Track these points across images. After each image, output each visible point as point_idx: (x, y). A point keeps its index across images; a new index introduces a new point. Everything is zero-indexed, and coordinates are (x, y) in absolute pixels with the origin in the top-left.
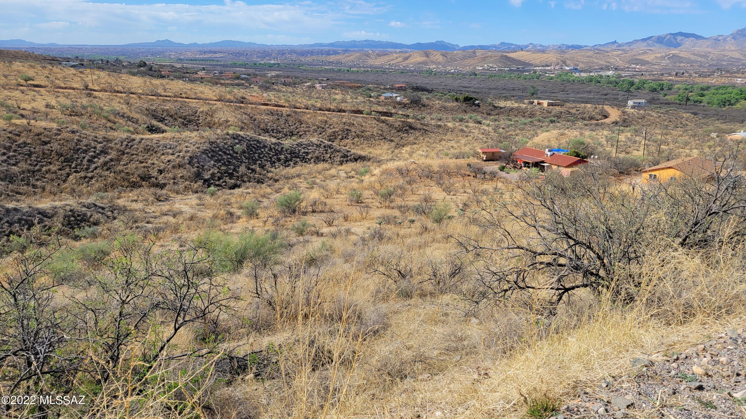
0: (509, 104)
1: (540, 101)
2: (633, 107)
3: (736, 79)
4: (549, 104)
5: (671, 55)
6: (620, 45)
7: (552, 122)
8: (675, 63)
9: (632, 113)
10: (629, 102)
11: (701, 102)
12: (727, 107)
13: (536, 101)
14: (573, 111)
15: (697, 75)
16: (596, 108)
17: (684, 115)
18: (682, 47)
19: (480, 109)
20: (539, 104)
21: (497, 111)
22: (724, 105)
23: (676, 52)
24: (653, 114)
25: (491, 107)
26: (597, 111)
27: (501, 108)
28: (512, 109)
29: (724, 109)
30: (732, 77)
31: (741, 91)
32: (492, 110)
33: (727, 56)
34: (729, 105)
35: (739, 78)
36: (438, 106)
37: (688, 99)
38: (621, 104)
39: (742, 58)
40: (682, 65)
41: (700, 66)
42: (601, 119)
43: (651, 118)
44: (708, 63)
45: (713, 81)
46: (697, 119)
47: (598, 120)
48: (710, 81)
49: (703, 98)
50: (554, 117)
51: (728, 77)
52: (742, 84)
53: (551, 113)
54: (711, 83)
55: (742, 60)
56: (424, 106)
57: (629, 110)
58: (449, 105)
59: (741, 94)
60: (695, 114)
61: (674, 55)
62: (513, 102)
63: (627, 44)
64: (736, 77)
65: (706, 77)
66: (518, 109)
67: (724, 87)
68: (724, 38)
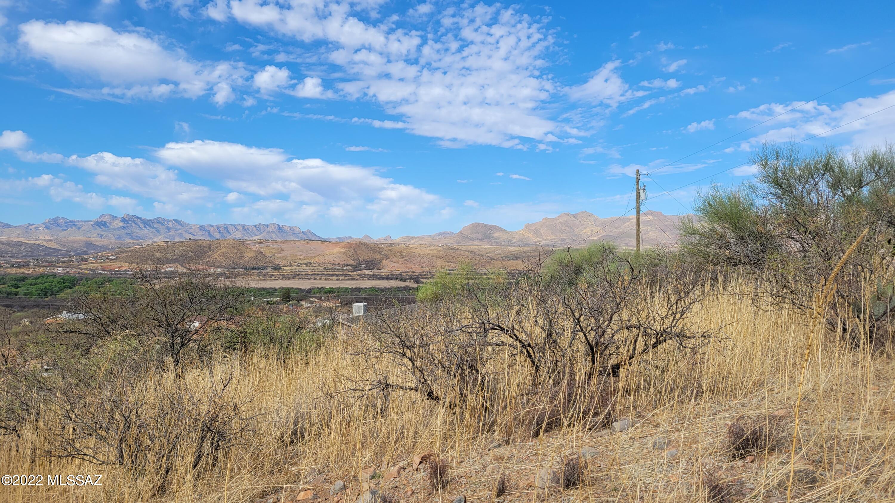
3: (56, 269)
11: (16, 295)
12: (50, 297)
15: (9, 266)
22: (45, 295)
29: (46, 299)
30: (50, 266)
31: (63, 279)
33: (43, 246)
34: (51, 295)
35: (60, 267)
39: (59, 248)
41: (12, 257)
44: (21, 253)
45: (30, 272)
46: (10, 312)
48: (26, 272)
49: (18, 290)
51: (47, 267)
52: (64, 273)
54: (28, 274)
55: (60, 250)
59: (64, 283)
60: (7, 306)
64: (56, 267)
65: (20, 268)
67: (43, 276)
68: (35, 228)
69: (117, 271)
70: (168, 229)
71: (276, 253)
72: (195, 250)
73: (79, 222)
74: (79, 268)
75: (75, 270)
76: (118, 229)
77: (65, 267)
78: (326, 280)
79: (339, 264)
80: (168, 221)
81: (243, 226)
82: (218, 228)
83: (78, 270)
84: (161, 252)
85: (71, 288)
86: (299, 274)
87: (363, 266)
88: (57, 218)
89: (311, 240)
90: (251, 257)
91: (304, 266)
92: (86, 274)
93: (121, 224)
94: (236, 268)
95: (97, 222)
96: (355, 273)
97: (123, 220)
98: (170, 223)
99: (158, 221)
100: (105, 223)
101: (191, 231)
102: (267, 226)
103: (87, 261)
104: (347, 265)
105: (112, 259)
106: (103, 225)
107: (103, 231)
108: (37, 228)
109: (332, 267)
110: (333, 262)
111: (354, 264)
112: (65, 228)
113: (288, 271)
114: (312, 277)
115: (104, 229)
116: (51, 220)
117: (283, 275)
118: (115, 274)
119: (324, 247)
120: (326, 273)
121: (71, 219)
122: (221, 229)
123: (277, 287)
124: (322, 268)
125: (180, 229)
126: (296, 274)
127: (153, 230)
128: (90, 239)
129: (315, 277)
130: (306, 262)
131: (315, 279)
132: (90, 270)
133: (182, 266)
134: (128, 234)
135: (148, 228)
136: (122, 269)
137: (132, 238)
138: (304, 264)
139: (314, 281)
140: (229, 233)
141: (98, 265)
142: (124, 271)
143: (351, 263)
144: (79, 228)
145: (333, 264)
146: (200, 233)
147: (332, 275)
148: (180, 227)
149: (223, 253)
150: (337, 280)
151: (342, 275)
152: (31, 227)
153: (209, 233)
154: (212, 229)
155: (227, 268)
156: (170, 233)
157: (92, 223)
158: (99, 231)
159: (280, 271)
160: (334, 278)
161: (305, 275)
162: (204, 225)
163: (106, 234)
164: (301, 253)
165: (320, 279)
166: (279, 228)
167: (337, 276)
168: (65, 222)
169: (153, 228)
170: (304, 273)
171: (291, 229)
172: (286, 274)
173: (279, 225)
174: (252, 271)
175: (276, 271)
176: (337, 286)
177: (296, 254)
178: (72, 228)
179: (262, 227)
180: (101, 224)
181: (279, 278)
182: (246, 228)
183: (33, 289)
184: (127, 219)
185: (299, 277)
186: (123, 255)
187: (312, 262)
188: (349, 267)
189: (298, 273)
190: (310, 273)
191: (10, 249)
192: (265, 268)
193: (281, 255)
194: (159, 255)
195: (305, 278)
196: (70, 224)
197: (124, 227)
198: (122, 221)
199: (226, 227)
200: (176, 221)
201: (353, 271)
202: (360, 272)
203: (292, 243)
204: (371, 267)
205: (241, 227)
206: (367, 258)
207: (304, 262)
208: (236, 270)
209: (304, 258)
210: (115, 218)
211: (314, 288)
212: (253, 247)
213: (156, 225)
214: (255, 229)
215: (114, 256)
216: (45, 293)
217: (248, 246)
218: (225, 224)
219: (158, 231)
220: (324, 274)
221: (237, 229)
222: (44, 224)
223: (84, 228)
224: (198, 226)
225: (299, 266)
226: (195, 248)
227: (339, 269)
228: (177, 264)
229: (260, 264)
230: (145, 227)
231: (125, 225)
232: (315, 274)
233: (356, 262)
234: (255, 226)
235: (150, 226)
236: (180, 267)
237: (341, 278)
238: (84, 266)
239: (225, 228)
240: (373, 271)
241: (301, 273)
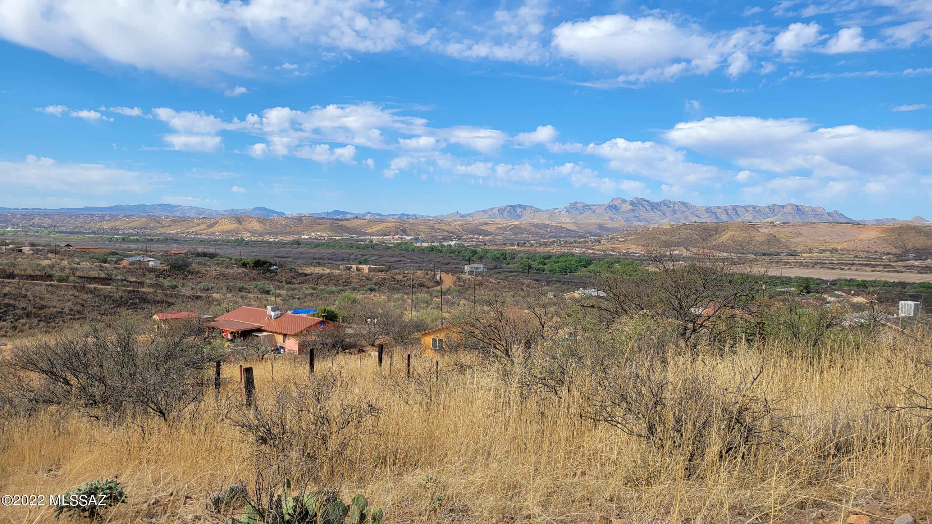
0: (318, 270)
1: (360, 266)
2: (470, 273)
3: (574, 249)
4: (370, 270)
5: (512, 226)
6: (462, 216)
7: (371, 290)
8: (517, 234)
9: (469, 280)
10: (466, 267)
11: (543, 271)
13: (354, 267)
14: (399, 277)
15: (538, 245)
16: (427, 274)
17: (525, 281)
18: (522, 219)
19: (277, 277)
20: (358, 270)
21: (300, 279)
22: (566, 272)
23: (517, 223)
24: (491, 280)
25: (293, 274)
26: (428, 277)
27: (306, 275)
28: (322, 276)
29: (566, 276)
30: (570, 247)
31: (580, 259)
32: (294, 278)
33: (564, 228)
34: (570, 273)
35: (577, 247)
36: (214, 273)
37: (530, 267)
38: (457, 271)
40: (523, 236)
41: (541, 237)
42: (433, 287)
43: (490, 285)
44: (548, 234)
45: (554, 251)
46: (539, 285)
47: (429, 288)
48: (551, 251)
49: (545, 266)
50: (375, 284)
51: (567, 247)
52: (581, 253)
53: (371, 279)
54: (552, 253)
55: (578, 232)
56: (192, 273)
57: (466, 276)
58: (232, 271)
59: (580, 262)
60: (537, 280)
61: (515, 226)
62: (325, 268)
63: (469, 214)
64: (574, 247)
65: (547, 247)
66: (328, 276)
67: (564, 255)
68: (559, 211)
69: (626, 253)
70: (674, 211)
71: (792, 238)
72: (700, 233)
73: (594, 205)
74: (593, 249)
75: (589, 251)
76: (627, 212)
77: (581, 248)
78: (857, 270)
79: (876, 252)
80: (674, 204)
81: (754, 207)
82: (725, 210)
83: (592, 251)
84: (666, 235)
85: (586, 267)
86: (821, 263)
87: (911, 256)
88: (576, 203)
89: (838, 223)
90: (763, 242)
91: (829, 253)
92: (599, 254)
93: (630, 207)
94: (744, 254)
95: (609, 206)
96: (900, 263)
97: (632, 203)
98: (677, 206)
99: (665, 203)
100: (616, 206)
101: (697, 213)
102: (783, 207)
103: (600, 243)
104: (888, 254)
105: (621, 241)
106: (614, 209)
107: (614, 214)
108: (560, 212)
109: (866, 255)
110: (867, 249)
111: (898, 252)
112: (582, 211)
113: (807, 259)
114: (838, 267)
115: (615, 212)
116: (571, 204)
117: (801, 262)
118: (624, 255)
119: (856, 231)
120: (857, 262)
121: (587, 203)
122: (729, 211)
123: (792, 276)
124: (853, 256)
125: (686, 212)
126: (817, 263)
127: (660, 213)
128: (602, 221)
129: (843, 267)
130: (830, 249)
131: (842, 269)
132: (602, 250)
133: (687, 250)
134: (636, 217)
135: (655, 211)
136: (630, 251)
137: (640, 221)
138: (828, 250)
139: (841, 272)
140: (738, 215)
141: (609, 246)
142: (631, 253)
143: (894, 250)
144: (594, 212)
145: (867, 252)
146: (707, 215)
147: (866, 265)
148: (686, 209)
149: (731, 236)
150: (873, 271)
151: (880, 265)
152: (556, 211)
153: (716, 215)
154: (720, 211)
155: (735, 253)
156: (676, 216)
157: (605, 207)
158: (611, 214)
159: (797, 258)
160: (868, 268)
161: (829, 263)
162: (711, 207)
163: (616, 217)
164: (825, 238)
165: (849, 269)
166: (798, 209)
167: (873, 266)
168: (583, 206)
169: (660, 210)
170: (827, 262)
171: (813, 210)
172: (804, 261)
173: (797, 206)
174: (763, 257)
175: (793, 258)
176: (873, 279)
177: (818, 238)
178: (588, 211)
179: (777, 208)
180: (613, 208)
181: (795, 266)
182: (757, 209)
183: (556, 266)
184: (636, 202)
185: (821, 266)
186: (631, 238)
187: (839, 248)
188: (891, 256)
189: (819, 261)
190: (835, 262)
191: (539, 231)
192: (778, 254)
193: (799, 239)
194: (664, 238)
195: (829, 268)
196: (587, 208)
197: (633, 210)
198: (631, 204)
199: (735, 209)
200: (682, 203)
201: (897, 262)
202: (906, 263)
203: (813, 226)
204: (924, 257)
205: (751, 209)
206: (917, 245)
207: (827, 248)
208: (744, 256)
209: (828, 244)
210: (624, 201)
211: (840, 280)
212: (765, 230)
213: (663, 208)
214: (767, 210)
215: (623, 238)
216: (565, 271)
217: (759, 229)
218: (734, 206)
219: (664, 214)
220: (855, 264)
221: (747, 211)
222: (566, 208)
223: (597, 212)
224: (705, 208)
225: (821, 253)
226: (700, 231)
227: (876, 258)
228: (682, 247)
229: (772, 250)
230: (652, 209)
231: (633, 208)
232: (842, 263)
233: (901, 250)
234: (768, 207)
235: (657, 209)
236: (684, 250)
237: (878, 269)
238: (597, 247)
239: (733, 209)
240: (926, 262)
241: (824, 261)
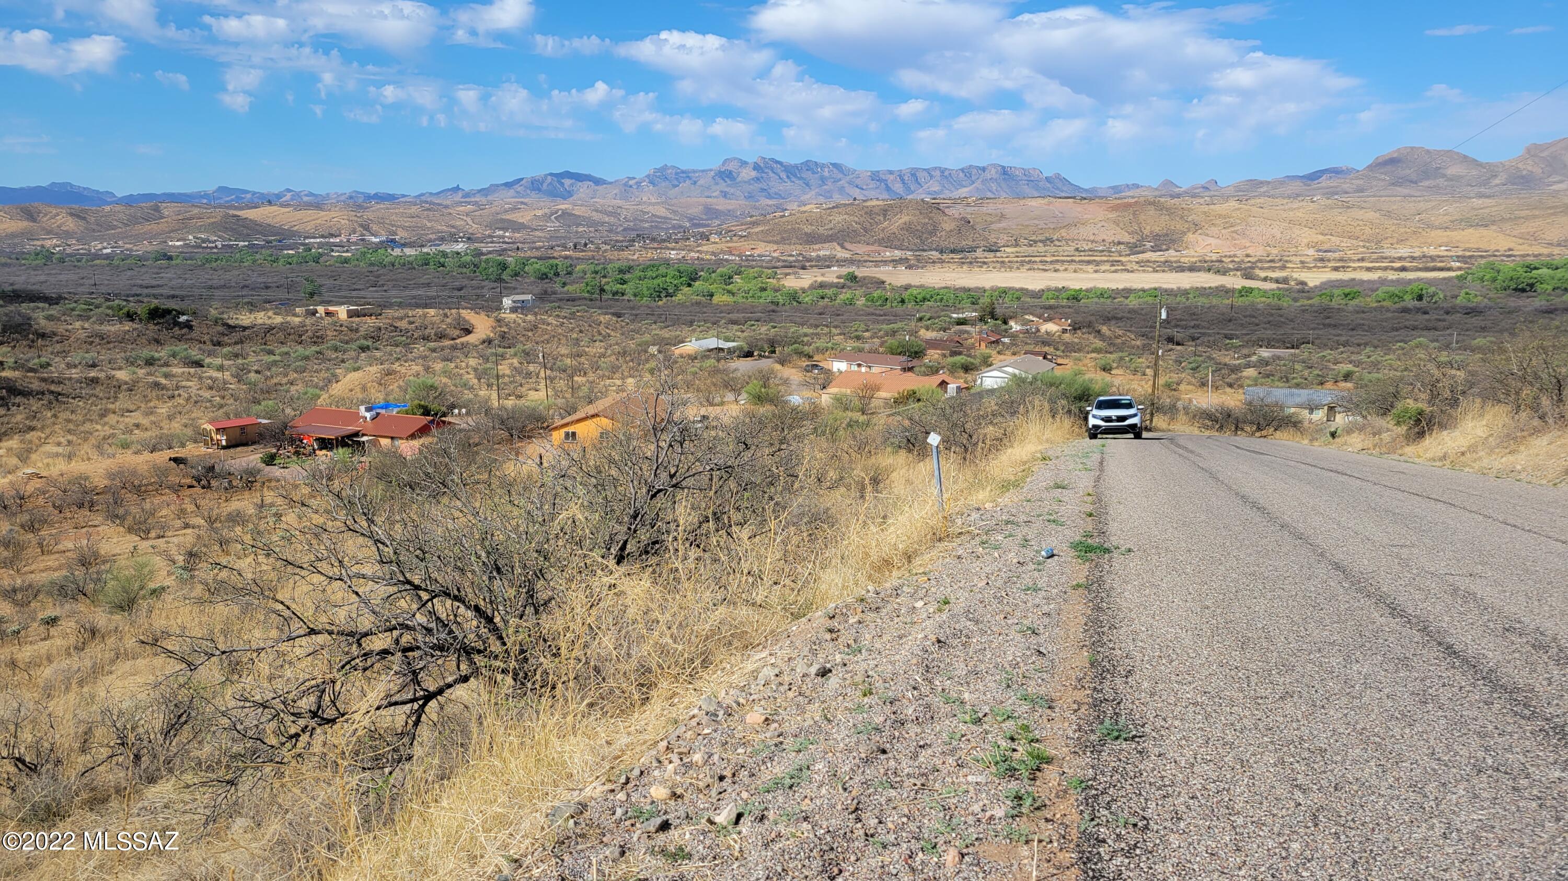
0: (261, 318)
1: (331, 308)
2: (514, 310)
3: (668, 252)
4: (351, 314)
5: (560, 213)
6: (467, 195)
7: (364, 349)
8: (569, 226)
9: (515, 322)
10: (505, 300)
11: (623, 294)
12: (664, 300)
13: (321, 310)
14: (403, 324)
15: (609, 247)
16: (446, 316)
17: (602, 318)
18: (575, 197)
19: (193, 335)
20: (328, 314)
21: (236, 336)
22: (659, 296)
23: (567, 206)
24: (550, 320)
25: (220, 328)
26: (449, 320)
27: (245, 328)
28: (270, 329)
29: (660, 303)
30: (661, 248)
31: (679, 271)
32: (223, 334)
33: (648, 213)
34: (666, 296)
35: (673, 249)
36: (82, 335)
37: (602, 290)
38: (491, 306)
39: (670, 216)
40: (581, 229)
41: (610, 231)
42: (459, 337)
43: (549, 328)
44: (621, 225)
45: (635, 257)
46: (624, 324)
47: (453, 339)
48: (630, 257)
49: (625, 286)
50: (365, 338)
51: (656, 249)
52: (679, 259)
53: (357, 330)
54: (633, 260)
55: (670, 219)
56: (43, 336)
57: (510, 317)
58: (112, 329)
59: (681, 277)
60: (619, 315)
61: (565, 213)
62: (270, 313)
63: (479, 191)
64: (668, 249)
65: (623, 250)
66: (283, 328)
67: (652, 266)
68: (637, 183)
69: (749, 256)
70: (823, 180)
71: (992, 223)
72: (862, 219)
73: (694, 171)
74: (698, 251)
75: (693, 254)
76: (748, 183)
77: (679, 249)
78: (1074, 272)
79: (1104, 241)
80: (823, 170)
82: (900, 176)
83: (697, 255)
84: (811, 225)
85: (689, 285)
86: (1030, 261)
87: (1148, 245)
88: (665, 166)
90: (951, 231)
91: (1041, 245)
92: (708, 260)
93: (754, 174)
94: (924, 250)
95: (720, 172)
96: (1133, 258)
97: (756, 167)
98: (827, 170)
99: (808, 165)
100: (731, 172)
101: (858, 182)
103: (708, 240)
104: (1120, 244)
105: (742, 237)
106: (728, 177)
107: (728, 186)
108: (639, 184)
109: (1090, 246)
110: (1092, 238)
111: (1132, 241)
112: (675, 183)
113: (1012, 255)
114: (1051, 267)
115: (729, 182)
116: (657, 170)
117: (1003, 262)
118: (747, 260)
119: (1079, 210)
120: (1077, 259)
122: (906, 178)
123: (987, 285)
124: (1073, 248)
125: (841, 182)
126: (1024, 261)
127: (801, 182)
128: (709, 200)
129: (1057, 267)
130: (1044, 239)
132: (713, 253)
133: (843, 247)
134: (763, 190)
135: (793, 179)
136: (756, 253)
137: (770, 197)
138: (1041, 241)
139: (1055, 273)
140: (918, 185)
141: (723, 246)
142: (759, 256)
143: (1127, 238)
144: (695, 183)
145: (1092, 242)
146: (873, 185)
147: (1089, 262)
148: (840, 176)
149: (907, 224)
150: (1096, 272)
151: (1107, 261)
152: (631, 182)
153: (886, 185)
154: (891, 177)
155: (911, 250)
156: (825, 187)
157: (712, 173)
158: (723, 186)
159: (998, 254)
160: (1090, 268)
161: (1041, 262)
163: (732, 191)
164: (1038, 221)
165: (1066, 270)
166: (1005, 171)
167: (1098, 263)
168: (676, 174)
169: (800, 178)
170: (1038, 259)
171: (1025, 172)
172: (1007, 260)
173: (1004, 167)
174: (952, 255)
175: (992, 254)
176: (1093, 284)
177: (1027, 223)
178: (684, 183)
179: (974, 172)
180: (725, 175)
181: (994, 268)
182: (946, 173)
183: (645, 286)
184: (762, 165)
185: (1028, 266)
186: (757, 230)
187: (1055, 237)
188: (1122, 247)
189: (1027, 259)
190: (1048, 259)
192: (973, 250)
193: (1002, 228)
194: (808, 229)
195: (1039, 269)
196: (682, 176)
197: (758, 179)
198: (754, 169)
199: (915, 173)
201: (1129, 255)
202: (1141, 256)
203: (1021, 202)
204: (1164, 247)
205: (938, 173)
207: (1040, 238)
208: (925, 254)
209: (1041, 232)
210: (744, 163)
211: (1048, 290)
212: (955, 212)
213: (807, 175)
215: (745, 230)
216: (661, 293)
217: (947, 210)
219: (807, 185)
220: (1075, 261)
221: (931, 176)
223: (699, 183)
224: (870, 175)
225: (1031, 245)
226: (862, 216)
227: (1103, 251)
228: (835, 244)
229: (964, 243)
230: (788, 177)
231: (759, 175)
232: (1058, 261)
233: (1137, 237)
235: (795, 176)
236: (838, 248)
237: (1103, 268)
238: (705, 248)
239: (912, 175)
240: (1166, 253)
241: (1033, 259)
